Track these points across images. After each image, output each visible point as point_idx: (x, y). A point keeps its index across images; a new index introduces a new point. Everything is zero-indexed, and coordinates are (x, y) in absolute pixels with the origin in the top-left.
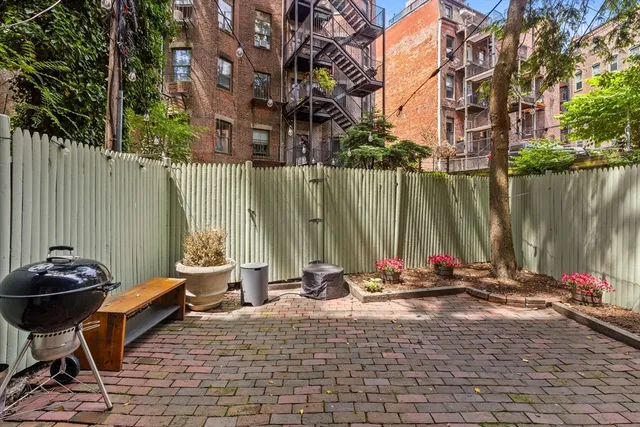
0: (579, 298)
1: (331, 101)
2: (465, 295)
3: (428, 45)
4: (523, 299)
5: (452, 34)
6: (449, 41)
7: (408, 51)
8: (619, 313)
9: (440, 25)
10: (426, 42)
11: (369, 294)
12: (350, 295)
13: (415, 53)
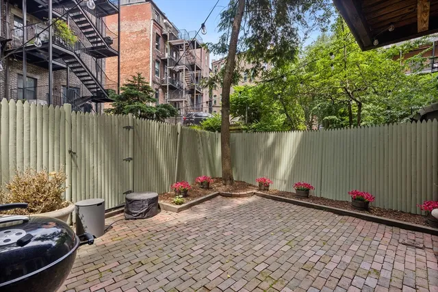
0: (263, 188)
1: (73, 54)
2: (219, 197)
3: (143, 35)
4: (245, 193)
5: (159, 33)
6: (158, 37)
7: (127, 33)
8: (275, 192)
9: (152, 24)
10: (142, 31)
11: (178, 207)
12: (163, 211)
13: (133, 36)
